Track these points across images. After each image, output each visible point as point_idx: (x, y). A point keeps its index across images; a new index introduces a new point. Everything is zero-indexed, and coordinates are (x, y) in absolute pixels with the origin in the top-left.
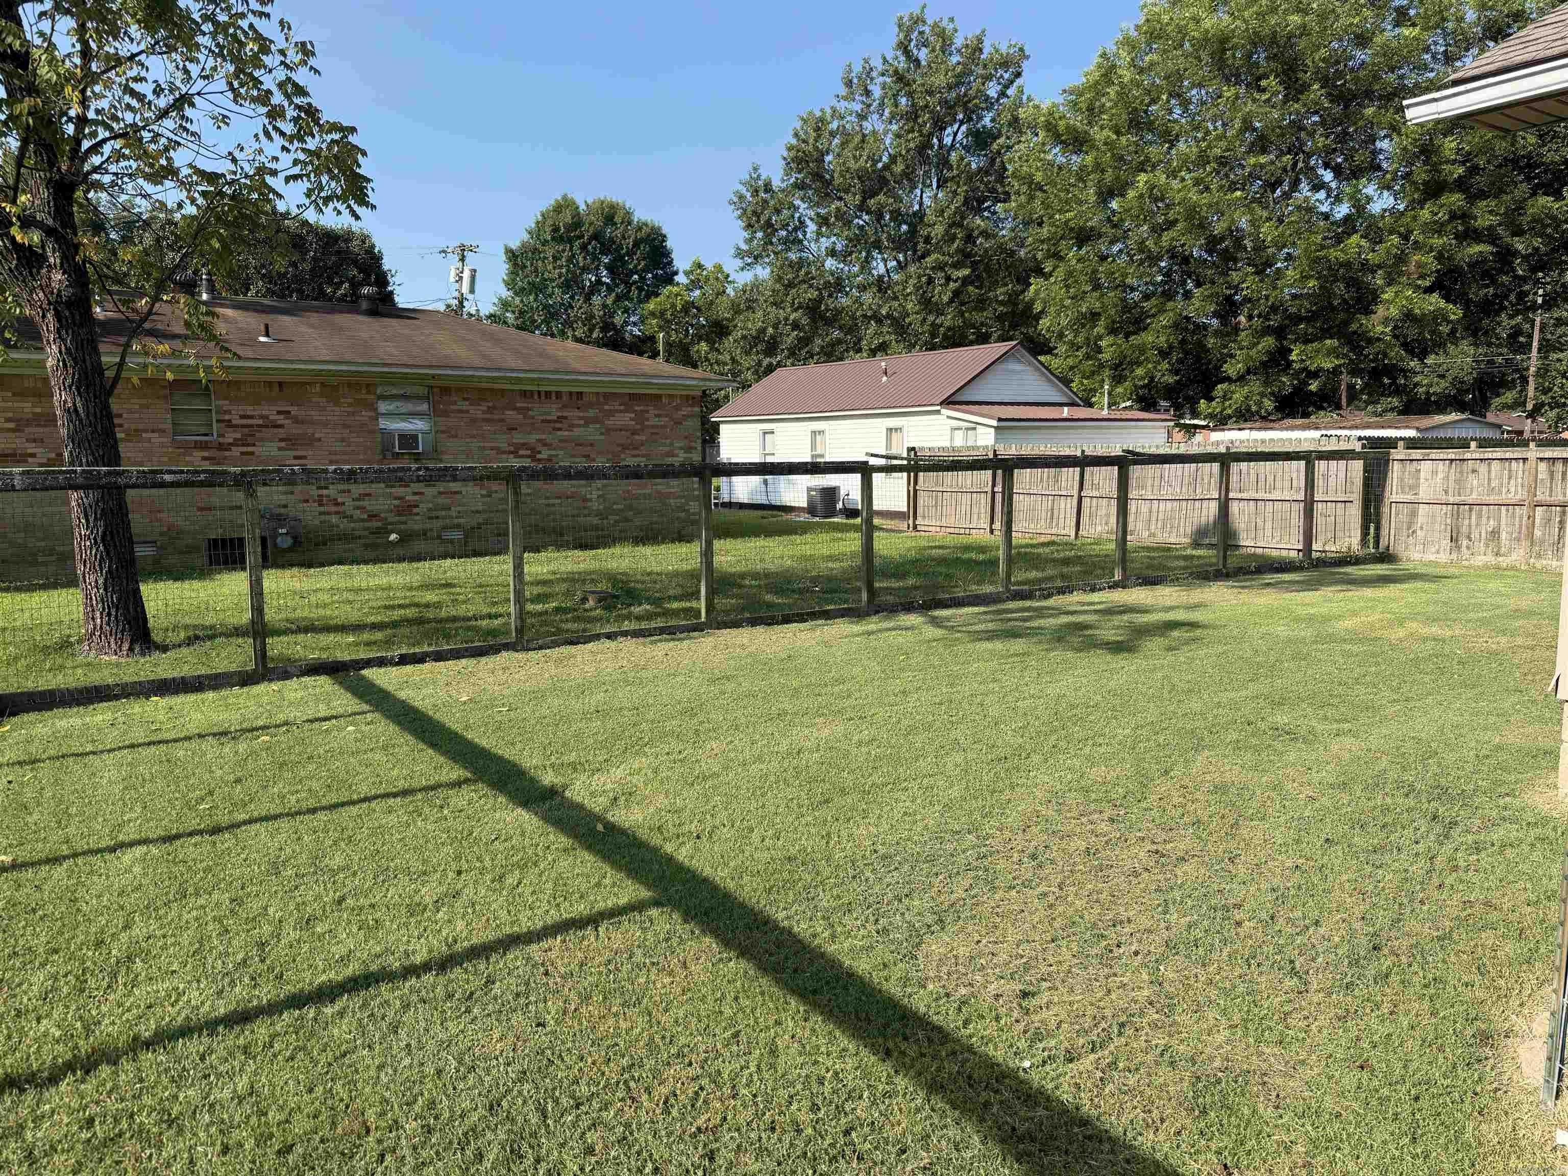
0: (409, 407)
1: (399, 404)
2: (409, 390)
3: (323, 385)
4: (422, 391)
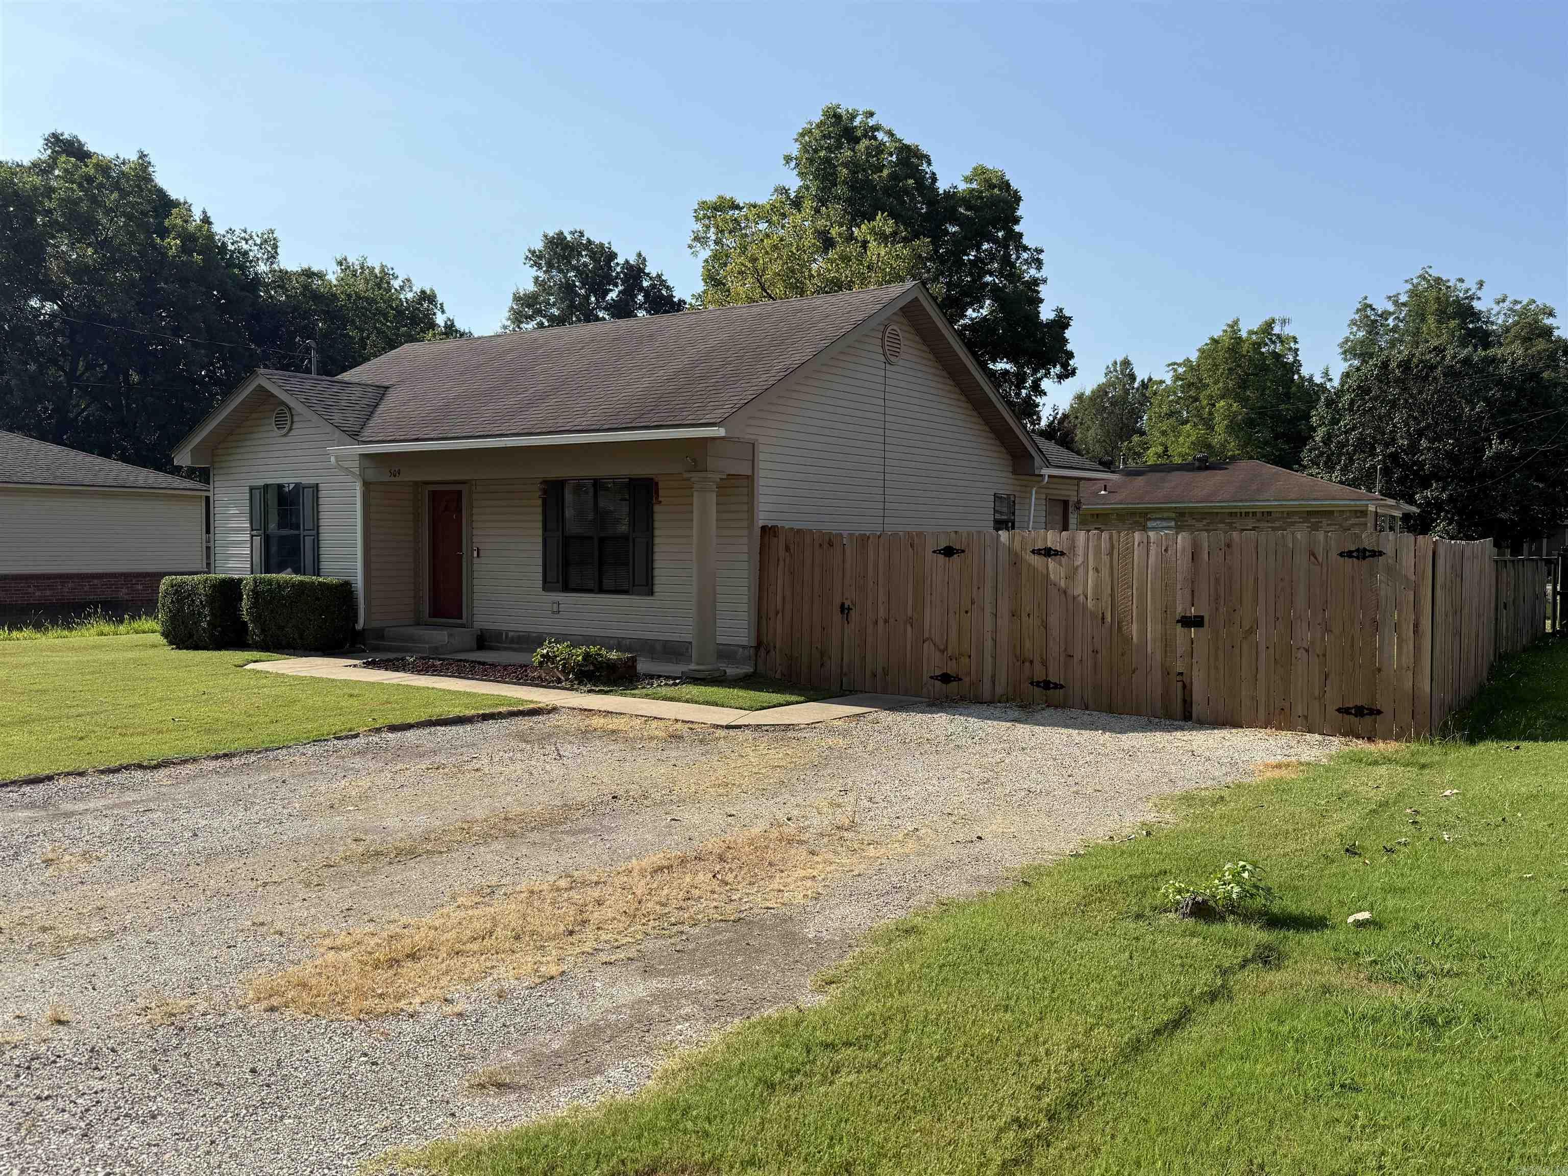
0: (1165, 524)
1: (1158, 522)
2: (1166, 515)
3: (1117, 514)
4: (1174, 515)
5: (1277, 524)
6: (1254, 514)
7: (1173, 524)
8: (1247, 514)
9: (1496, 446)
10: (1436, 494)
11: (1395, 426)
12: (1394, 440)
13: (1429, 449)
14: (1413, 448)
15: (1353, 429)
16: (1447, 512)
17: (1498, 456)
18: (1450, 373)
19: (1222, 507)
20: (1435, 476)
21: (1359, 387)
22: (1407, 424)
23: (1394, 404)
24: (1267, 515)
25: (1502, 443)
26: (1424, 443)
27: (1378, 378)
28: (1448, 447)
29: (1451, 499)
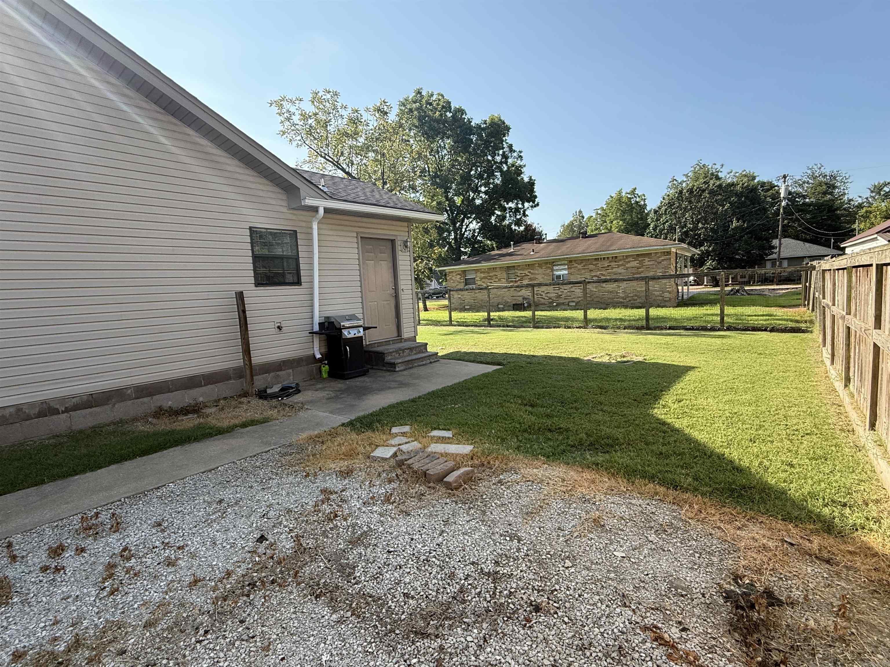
0: (562, 267)
1: (559, 267)
2: (563, 262)
3: (541, 264)
4: (566, 262)
5: (621, 263)
6: (608, 258)
7: (566, 267)
8: (604, 258)
9: (735, 224)
10: (706, 248)
11: (686, 219)
12: (685, 226)
13: (702, 228)
14: (695, 228)
15: (667, 221)
16: (712, 256)
17: (736, 228)
18: (712, 193)
19: (591, 256)
20: (705, 240)
21: (669, 203)
22: (692, 218)
23: (686, 210)
24: (615, 258)
25: (738, 222)
26: (700, 225)
27: (678, 198)
28: (712, 226)
29: (713, 250)
